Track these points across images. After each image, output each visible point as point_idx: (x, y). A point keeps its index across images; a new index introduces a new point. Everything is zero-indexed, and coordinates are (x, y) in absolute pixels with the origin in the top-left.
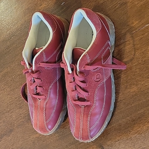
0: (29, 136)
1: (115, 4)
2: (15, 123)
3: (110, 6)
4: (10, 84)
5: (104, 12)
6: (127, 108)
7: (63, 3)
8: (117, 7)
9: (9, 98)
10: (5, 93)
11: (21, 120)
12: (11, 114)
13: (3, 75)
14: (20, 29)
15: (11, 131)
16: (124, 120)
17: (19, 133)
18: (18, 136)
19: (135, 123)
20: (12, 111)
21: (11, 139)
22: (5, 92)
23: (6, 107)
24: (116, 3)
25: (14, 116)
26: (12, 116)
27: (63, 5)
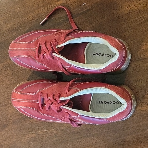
0: (25, 135)
1: (140, 17)
2: (11, 119)
3: (135, 19)
4: (11, 78)
5: (127, 23)
6: (134, 125)
7: (84, 4)
8: (142, 21)
9: (8, 92)
10: (4, 86)
11: (18, 117)
12: (8, 109)
13: (5, 67)
14: (31, 21)
15: (5, 126)
16: (129, 136)
17: (13, 129)
18: (11, 132)
19: (140, 142)
20: (9, 105)
21: (3, 134)
22: (4, 84)
23: (3, 101)
24: (142, 16)
25: (10, 112)
26: (8, 111)
27: (83, 6)
